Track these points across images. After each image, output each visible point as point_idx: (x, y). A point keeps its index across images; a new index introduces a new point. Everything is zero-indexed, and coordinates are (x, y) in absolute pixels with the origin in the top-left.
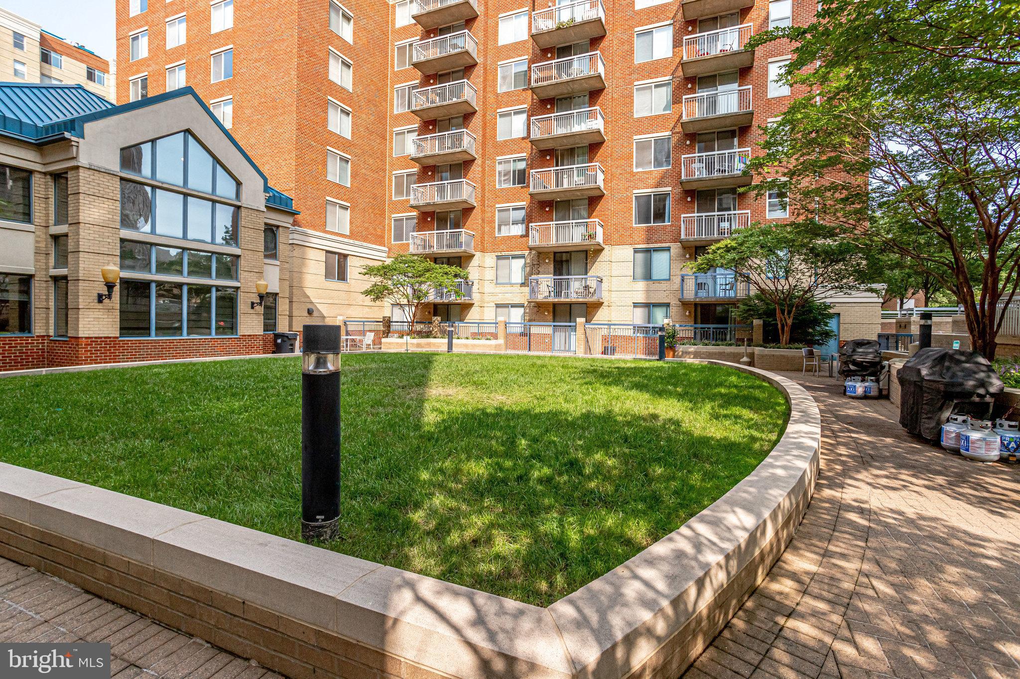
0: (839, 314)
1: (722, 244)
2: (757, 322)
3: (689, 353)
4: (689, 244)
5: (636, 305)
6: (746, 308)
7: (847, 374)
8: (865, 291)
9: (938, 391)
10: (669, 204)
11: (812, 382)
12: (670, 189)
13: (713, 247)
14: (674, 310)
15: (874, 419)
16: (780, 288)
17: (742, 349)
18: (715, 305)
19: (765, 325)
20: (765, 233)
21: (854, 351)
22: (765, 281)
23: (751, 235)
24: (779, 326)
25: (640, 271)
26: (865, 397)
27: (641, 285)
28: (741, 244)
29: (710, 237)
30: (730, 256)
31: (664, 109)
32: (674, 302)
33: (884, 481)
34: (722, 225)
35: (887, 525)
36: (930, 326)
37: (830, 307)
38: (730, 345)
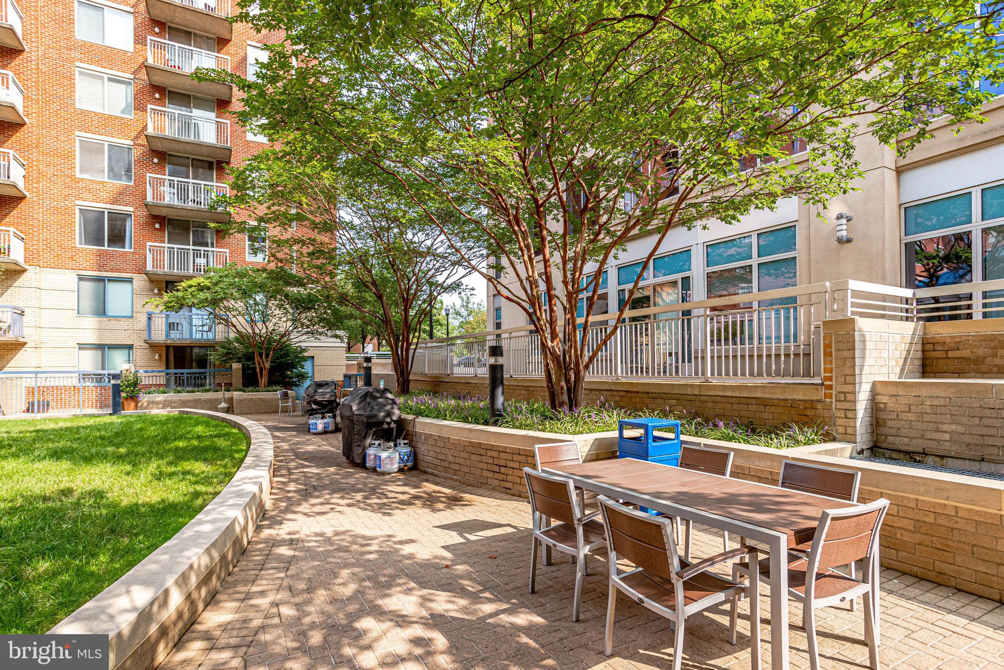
0: (313, 357)
1: (194, 282)
2: (236, 366)
3: (158, 403)
4: (157, 278)
5: (82, 347)
6: (225, 351)
7: (311, 413)
8: (331, 337)
9: (363, 422)
10: (130, 227)
11: (286, 422)
12: (132, 209)
13: (183, 284)
14: (140, 353)
15: (326, 452)
16: (257, 331)
17: (219, 395)
18: (192, 348)
19: (244, 369)
20: (241, 275)
21: (316, 391)
22: (242, 323)
23: (226, 276)
24: (258, 370)
25: (87, 303)
26: (325, 432)
27: (91, 322)
28: (216, 284)
29: (183, 273)
30: (202, 296)
31: (123, 112)
32: (138, 343)
33: (317, 509)
34: (198, 260)
35: (309, 549)
36: (370, 368)
37: (304, 350)
38: (207, 391)
